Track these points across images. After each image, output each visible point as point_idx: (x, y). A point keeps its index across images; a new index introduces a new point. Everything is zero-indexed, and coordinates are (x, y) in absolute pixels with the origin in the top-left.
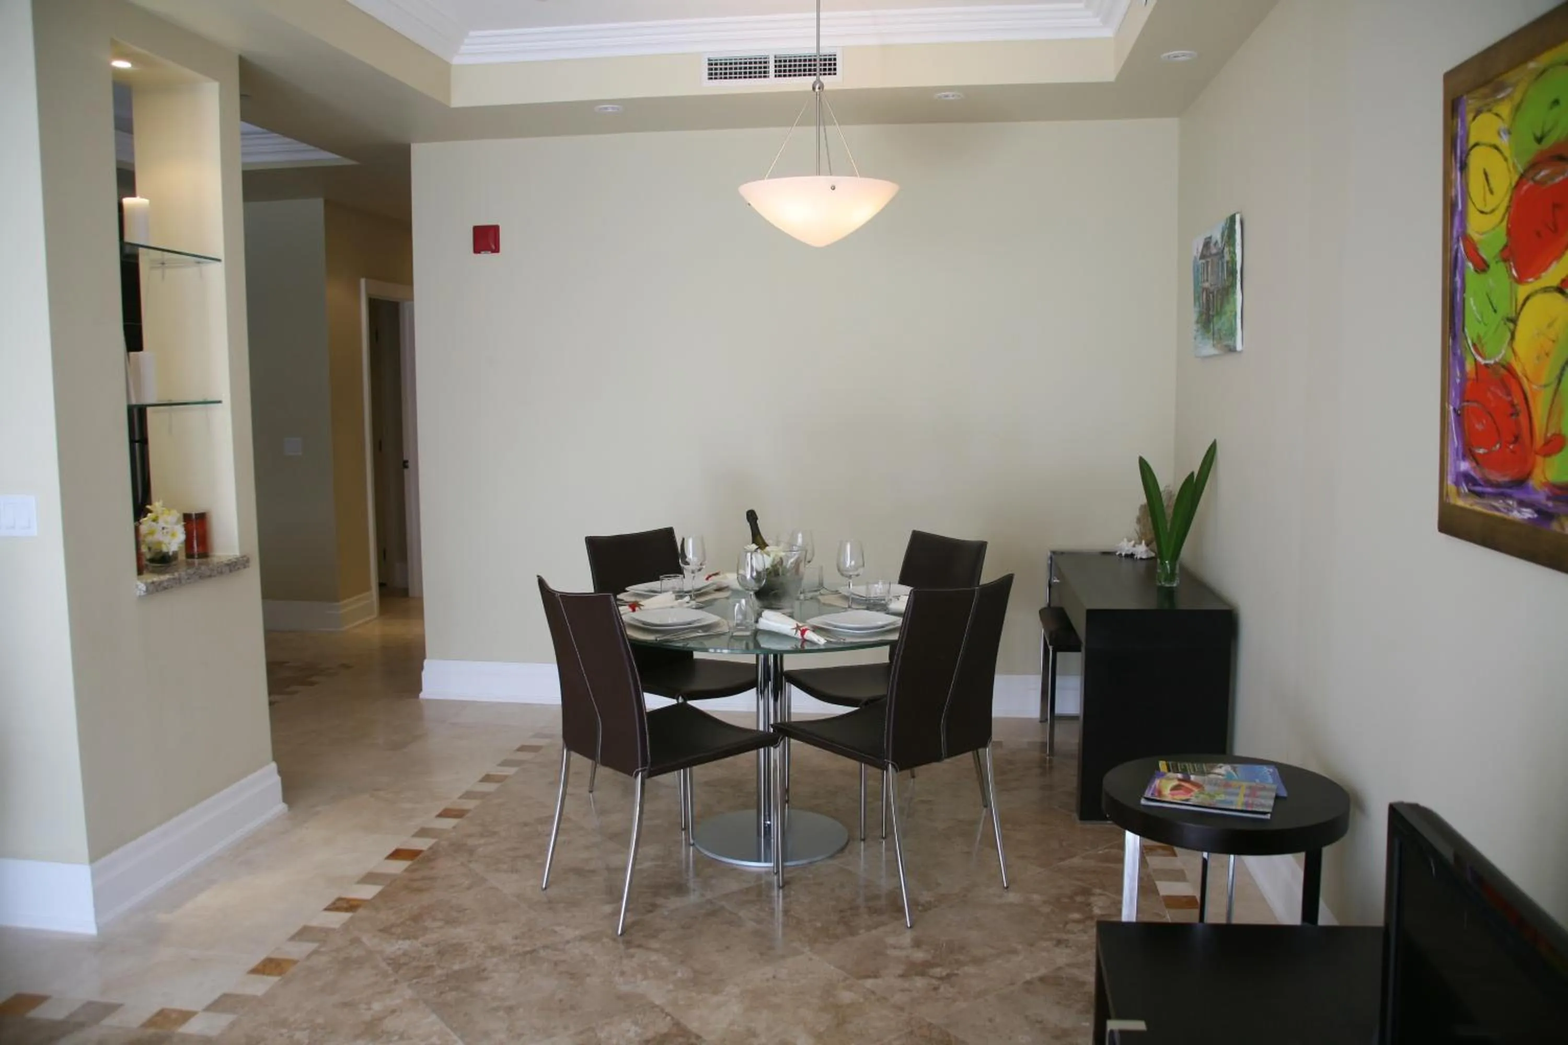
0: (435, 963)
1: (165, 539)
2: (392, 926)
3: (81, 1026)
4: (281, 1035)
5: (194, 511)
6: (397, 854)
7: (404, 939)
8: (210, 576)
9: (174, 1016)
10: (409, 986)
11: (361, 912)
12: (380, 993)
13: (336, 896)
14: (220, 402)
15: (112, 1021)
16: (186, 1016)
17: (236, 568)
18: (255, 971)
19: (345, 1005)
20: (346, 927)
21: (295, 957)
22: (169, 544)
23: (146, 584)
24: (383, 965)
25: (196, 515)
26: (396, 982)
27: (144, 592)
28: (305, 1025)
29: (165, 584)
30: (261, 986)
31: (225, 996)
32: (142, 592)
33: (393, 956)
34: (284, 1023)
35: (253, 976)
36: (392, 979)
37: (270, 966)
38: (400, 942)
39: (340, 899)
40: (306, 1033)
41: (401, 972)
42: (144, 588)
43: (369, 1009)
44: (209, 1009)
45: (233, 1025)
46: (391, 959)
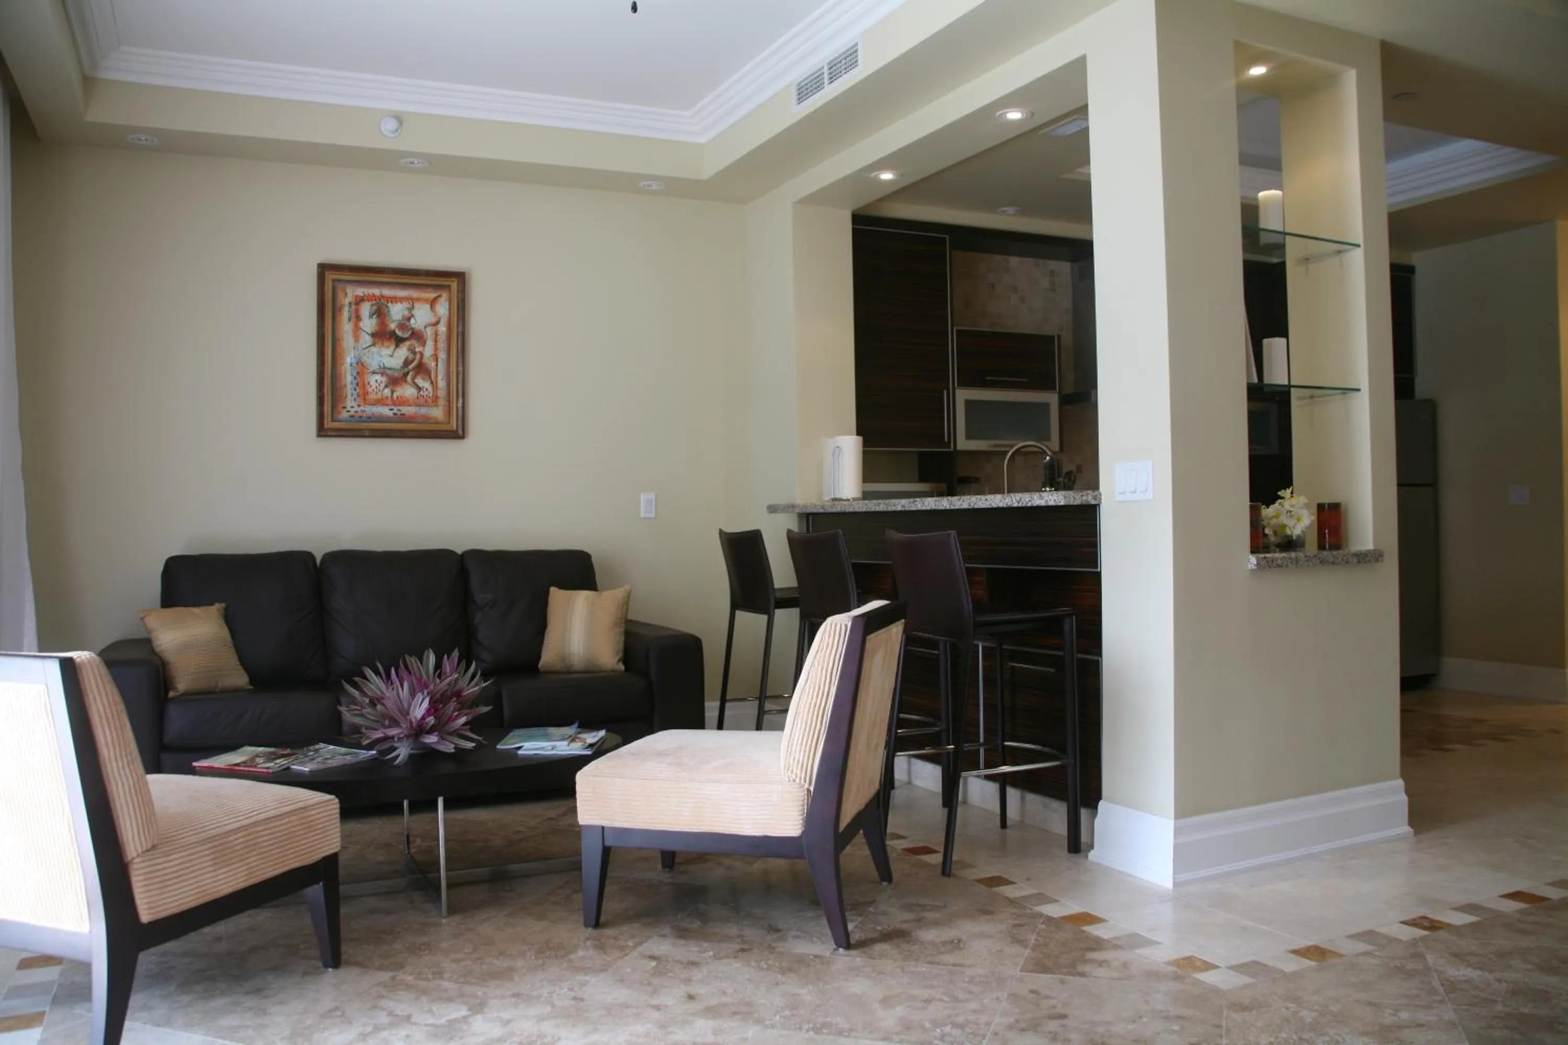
0: (1499, 999)
1: (1290, 522)
2: (1471, 954)
3: (1117, 947)
4: (1287, 1008)
5: (1327, 500)
6: (1515, 896)
7: (1475, 968)
8: (1333, 563)
9: (1198, 964)
10: (1455, 1010)
11: (1442, 934)
12: (1416, 1006)
13: (1422, 914)
14: (1358, 390)
15: (1146, 952)
16: (1208, 967)
17: (1367, 559)
18: (1296, 952)
19: (1371, 1004)
20: (1414, 942)
21: (1342, 951)
22: (1294, 528)
23: (1258, 559)
24: (1436, 983)
25: (1329, 504)
26: (1441, 1002)
27: (1255, 565)
28: (1316, 1007)
29: (1279, 562)
30: (1293, 965)
31: (1255, 963)
32: (1253, 566)
33: (1451, 979)
34: (1297, 1000)
35: (1293, 956)
36: (1439, 998)
37: (1316, 953)
38: (1469, 969)
39: (1425, 918)
40: (1313, 1014)
41: (1452, 996)
42: (1255, 562)
43: (1395, 1015)
44: (1233, 968)
45: (1246, 986)
46: (1448, 980)
